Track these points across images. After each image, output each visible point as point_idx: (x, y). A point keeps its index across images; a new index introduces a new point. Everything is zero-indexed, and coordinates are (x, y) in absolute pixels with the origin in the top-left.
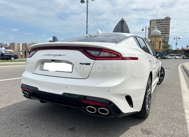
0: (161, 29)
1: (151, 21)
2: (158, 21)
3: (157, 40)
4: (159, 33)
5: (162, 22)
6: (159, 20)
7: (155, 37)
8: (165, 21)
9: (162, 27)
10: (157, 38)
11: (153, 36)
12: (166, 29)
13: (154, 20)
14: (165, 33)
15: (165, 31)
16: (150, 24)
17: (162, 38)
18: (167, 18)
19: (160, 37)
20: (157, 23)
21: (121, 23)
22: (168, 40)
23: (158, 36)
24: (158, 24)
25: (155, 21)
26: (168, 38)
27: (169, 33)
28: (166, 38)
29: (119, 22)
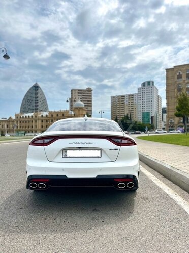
0: (83, 101)
1: (72, 91)
2: (80, 92)
3: (81, 113)
4: (82, 105)
5: (83, 93)
6: (81, 90)
7: (79, 110)
8: (87, 92)
9: (84, 98)
10: (81, 111)
11: (76, 109)
12: (88, 101)
13: (75, 90)
14: (88, 106)
15: (88, 103)
16: (72, 93)
17: (86, 110)
18: (89, 88)
19: (84, 110)
20: (79, 93)
21: (34, 88)
22: (91, 113)
23: (82, 109)
24: (79, 95)
25: (77, 91)
26: (91, 111)
27: (91, 106)
28: (89, 111)
29: (32, 87)
